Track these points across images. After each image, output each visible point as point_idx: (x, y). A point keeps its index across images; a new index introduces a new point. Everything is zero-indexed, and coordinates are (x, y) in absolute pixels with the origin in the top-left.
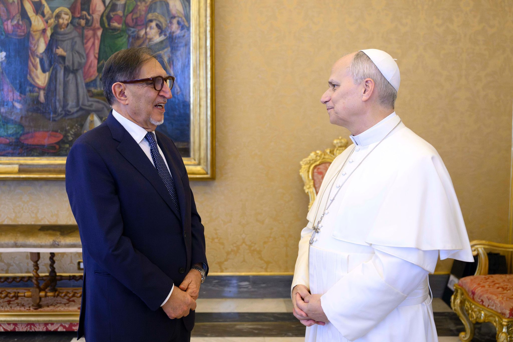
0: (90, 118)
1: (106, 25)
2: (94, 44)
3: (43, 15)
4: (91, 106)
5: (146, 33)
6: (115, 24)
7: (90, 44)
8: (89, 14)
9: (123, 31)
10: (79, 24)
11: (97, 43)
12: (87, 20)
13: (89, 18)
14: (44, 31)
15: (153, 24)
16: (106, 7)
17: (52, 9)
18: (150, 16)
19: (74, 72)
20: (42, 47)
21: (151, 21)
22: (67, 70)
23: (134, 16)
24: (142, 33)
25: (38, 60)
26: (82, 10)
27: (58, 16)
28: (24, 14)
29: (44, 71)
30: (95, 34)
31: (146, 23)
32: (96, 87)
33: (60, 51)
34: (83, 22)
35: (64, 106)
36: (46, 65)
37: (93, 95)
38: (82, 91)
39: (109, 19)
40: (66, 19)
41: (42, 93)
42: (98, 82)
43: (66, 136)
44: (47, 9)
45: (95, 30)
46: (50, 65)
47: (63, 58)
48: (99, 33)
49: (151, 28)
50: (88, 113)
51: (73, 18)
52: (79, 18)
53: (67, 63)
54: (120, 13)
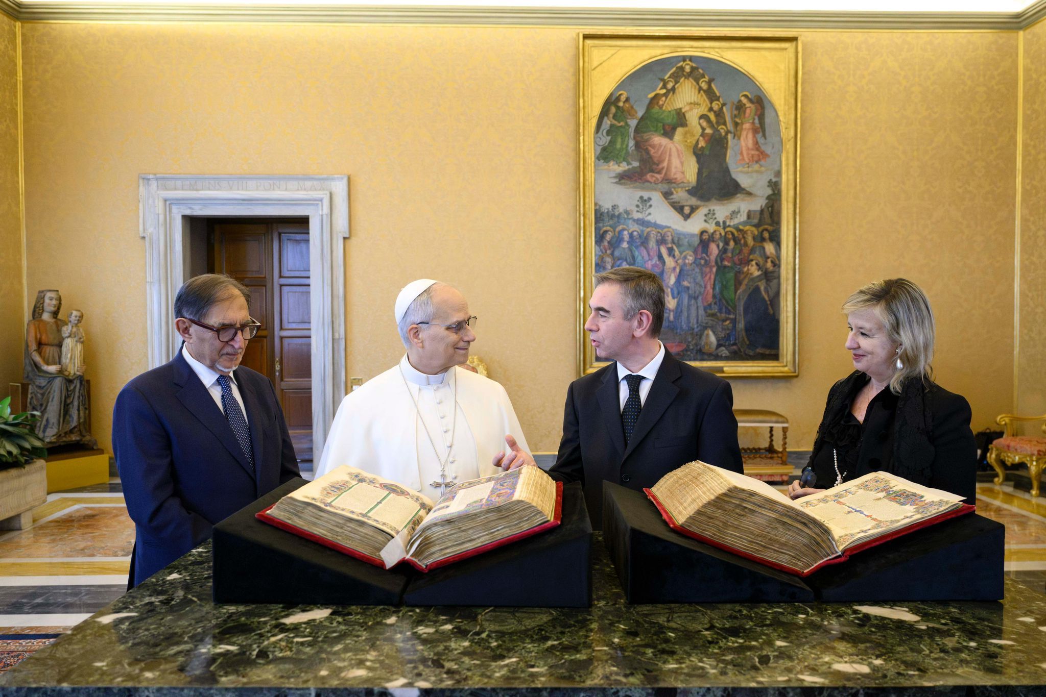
0: (706, 332)
1: (720, 264)
2: (710, 278)
3: (674, 256)
4: (707, 323)
5: (748, 270)
6: (726, 263)
7: (707, 277)
8: (707, 255)
9: (731, 268)
10: (700, 264)
11: (713, 277)
12: (706, 261)
13: (707, 258)
14: (674, 269)
15: (754, 263)
16: (720, 251)
17: (681, 253)
18: (751, 257)
19: (696, 298)
20: (672, 280)
21: (752, 260)
22: (690, 297)
23: (740, 257)
24: (745, 269)
25: (669, 290)
26: (702, 253)
27: (685, 258)
28: (660, 257)
29: (674, 298)
30: (711, 270)
31: (748, 262)
32: (711, 309)
33: (686, 283)
34: (703, 262)
35: (688, 323)
36: (676, 292)
37: (710, 315)
38: (701, 312)
39: (722, 260)
40: (690, 259)
41: (672, 314)
42: (713, 306)
43: (688, 346)
44: (677, 253)
45: (711, 267)
46: (678, 293)
47: (688, 288)
48: (714, 270)
49: (752, 266)
50: (705, 328)
51: (696, 259)
52: (701, 259)
53: (690, 292)
54: (730, 255)
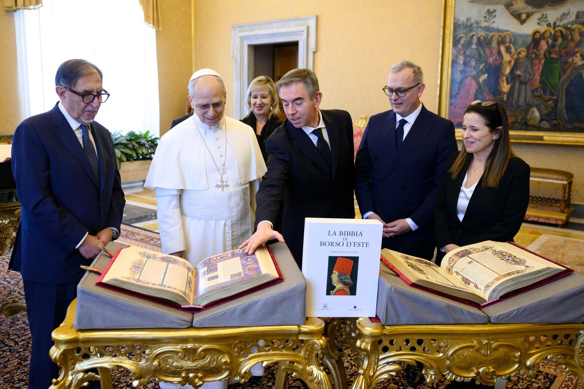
0: (532, 110)
1: (548, 56)
2: (539, 68)
3: (510, 53)
4: (533, 103)
5: (573, 60)
6: (553, 56)
7: (536, 68)
8: (538, 51)
9: (558, 59)
10: (531, 57)
11: (541, 67)
12: (536, 54)
13: (537, 53)
14: (510, 62)
15: (578, 54)
16: (548, 46)
17: (516, 50)
18: (576, 50)
19: (525, 84)
20: (508, 71)
21: (577, 52)
22: (521, 83)
23: (566, 50)
24: (570, 60)
25: (505, 78)
26: (534, 48)
27: (519, 53)
28: (500, 53)
29: (508, 83)
30: (540, 62)
31: (574, 54)
32: (537, 92)
33: (518, 73)
34: (533, 56)
35: (517, 103)
36: (510, 80)
37: (535, 97)
38: (529, 94)
39: (550, 53)
40: (523, 54)
41: (505, 96)
42: (539, 89)
43: (516, 119)
44: (513, 50)
45: (540, 60)
46: (512, 80)
47: (519, 76)
48: (543, 61)
49: (576, 57)
50: (531, 106)
51: (528, 53)
52: (532, 54)
53: (521, 79)
54: (557, 49)
